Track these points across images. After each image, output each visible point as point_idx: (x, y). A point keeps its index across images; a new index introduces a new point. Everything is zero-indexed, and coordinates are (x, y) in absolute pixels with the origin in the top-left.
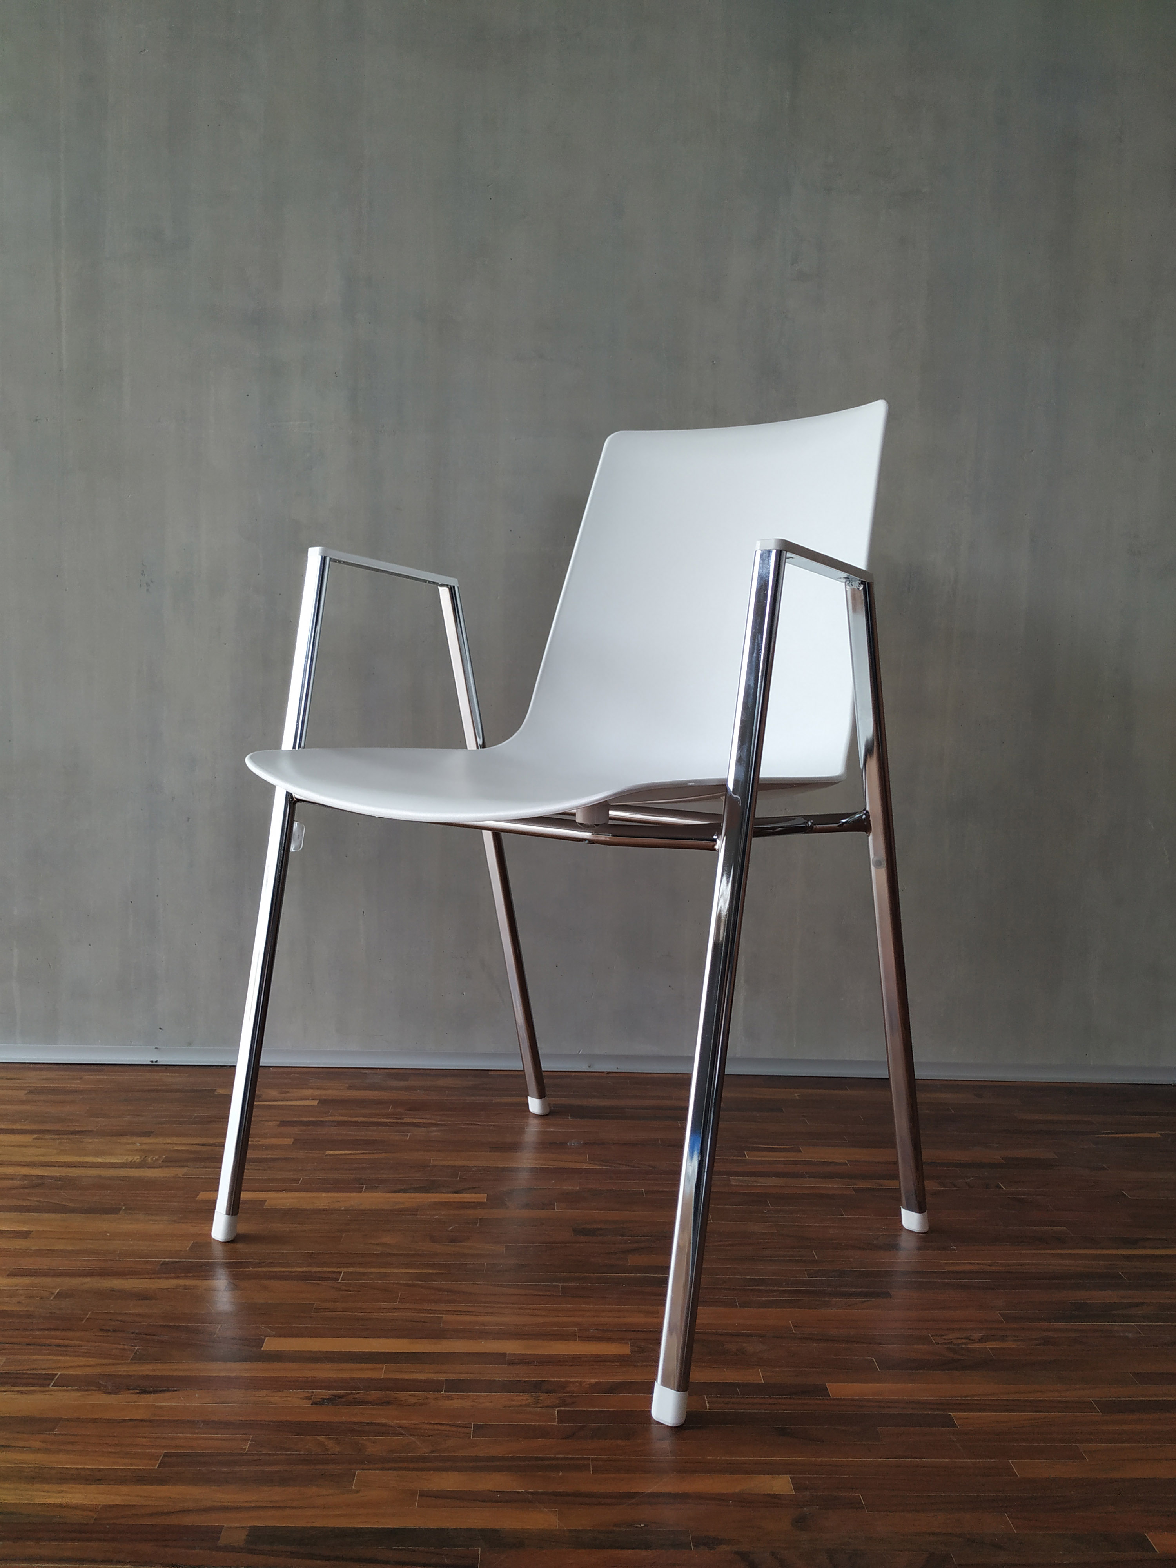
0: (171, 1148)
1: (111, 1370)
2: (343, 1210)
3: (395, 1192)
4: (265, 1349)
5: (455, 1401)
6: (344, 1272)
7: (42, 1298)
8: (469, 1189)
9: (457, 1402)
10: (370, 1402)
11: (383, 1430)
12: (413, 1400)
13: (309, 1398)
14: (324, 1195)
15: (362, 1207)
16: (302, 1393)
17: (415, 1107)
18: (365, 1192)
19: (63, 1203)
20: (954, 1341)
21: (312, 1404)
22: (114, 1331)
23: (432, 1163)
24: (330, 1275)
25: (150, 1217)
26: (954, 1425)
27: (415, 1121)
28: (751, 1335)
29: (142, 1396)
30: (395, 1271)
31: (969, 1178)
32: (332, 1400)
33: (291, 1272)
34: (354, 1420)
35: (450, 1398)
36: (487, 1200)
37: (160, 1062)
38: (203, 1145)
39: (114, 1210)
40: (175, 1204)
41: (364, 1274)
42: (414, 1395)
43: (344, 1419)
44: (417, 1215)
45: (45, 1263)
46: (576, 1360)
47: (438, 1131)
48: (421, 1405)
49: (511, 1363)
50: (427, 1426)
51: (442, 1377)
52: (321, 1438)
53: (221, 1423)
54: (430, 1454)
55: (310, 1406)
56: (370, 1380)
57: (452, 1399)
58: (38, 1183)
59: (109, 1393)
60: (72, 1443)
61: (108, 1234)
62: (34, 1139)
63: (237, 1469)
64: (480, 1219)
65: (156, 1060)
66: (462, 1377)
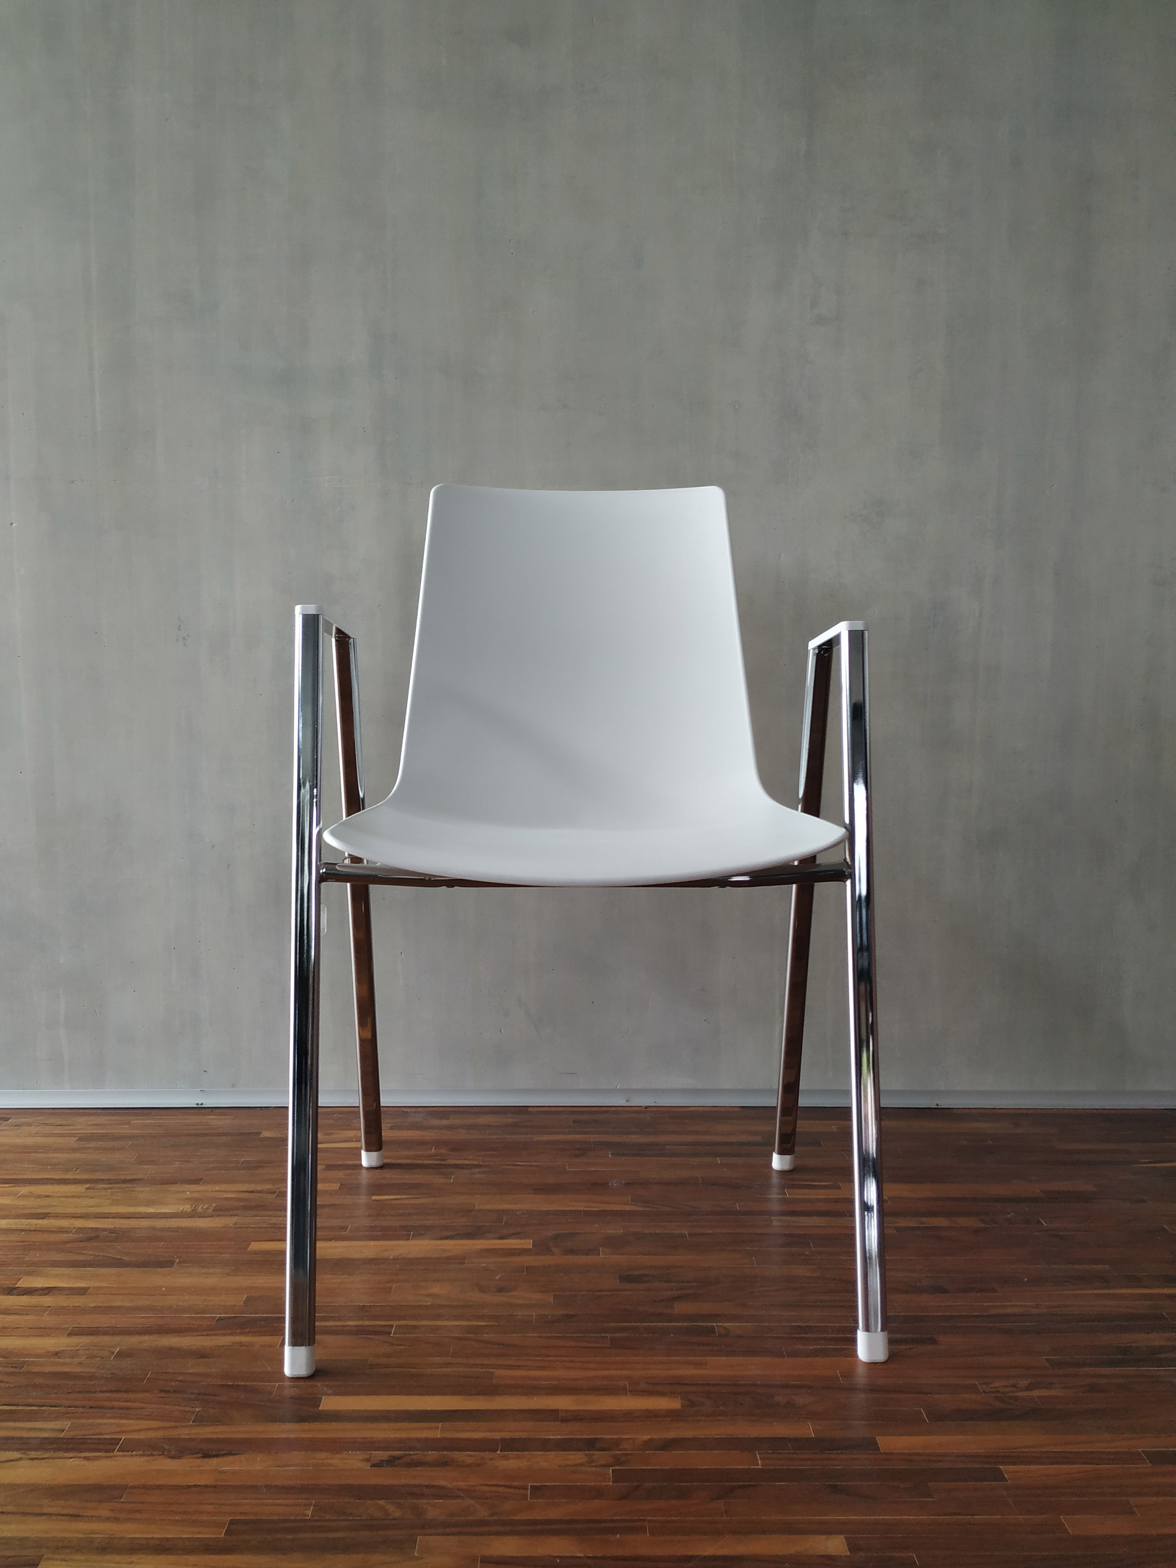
0: (221, 1197)
1: (174, 1433)
2: (391, 1260)
3: (442, 1239)
4: (322, 1409)
5: (511, 1461)
6: (396, 1325)
7: (103, 1358)
8: (514, 1234)
9: (513, 1463)
10: (428, 1464)
11: (442, 1493)
12: (469, 1461)
13: (368, 1460)
14: (372, 1243)
15: (410, 1256)
16: (360, 1455)
17: (458, 1147)
18: (412, 1239)
19: (118, 1257)
20: (1001, 1390)
21: (371, 1467)
22: (175, 1392)
23: (477, 1208)
24: (381, 1329)
25: (204, 1270)
26: (1005, 1480)
27: (458, 1162)
28: (800, 1387)
29: (206, 1460)
30: (446, 1323)
31: (1009, 1213)
32: (391, 1462)
33: (346, 1326)
34: (413, 1482)
35: (506, 1458)
36: (533, 1246)
37: (205, 1105)
38: (252, 1192)
39: (168, 1264)
40: (227, 1255)
41: (415, 1327)
42: (470, 1456)
43: (403, 1482)
44: (464, 1263)
45: (103, 1321)
46: (629, 1416)
47: (483, 1172)
48: (478, 1465)
49: (564, 1420)
50: (486, 1488)
51: (497, 1436)
52: (382, 1502)
53: (283, 1487)
54: (489, 1518)
55: (369, 1468)
56: (427, 1440)
57: (508, 1459)
58: (92, 1236)
59: (173, 1457)
60: (140, 1511)
61: (164, 1289)
62: (87, 1189)
63: (302, 1536)
64: (526, 1267)
65: (201, 1103)
66: (517, 1435)
